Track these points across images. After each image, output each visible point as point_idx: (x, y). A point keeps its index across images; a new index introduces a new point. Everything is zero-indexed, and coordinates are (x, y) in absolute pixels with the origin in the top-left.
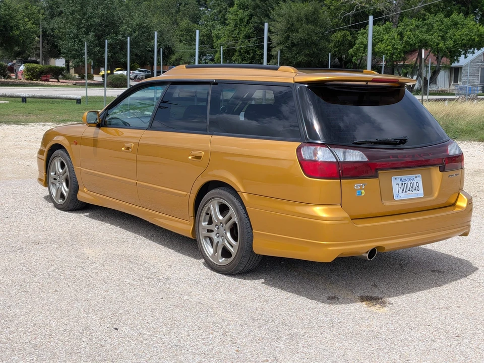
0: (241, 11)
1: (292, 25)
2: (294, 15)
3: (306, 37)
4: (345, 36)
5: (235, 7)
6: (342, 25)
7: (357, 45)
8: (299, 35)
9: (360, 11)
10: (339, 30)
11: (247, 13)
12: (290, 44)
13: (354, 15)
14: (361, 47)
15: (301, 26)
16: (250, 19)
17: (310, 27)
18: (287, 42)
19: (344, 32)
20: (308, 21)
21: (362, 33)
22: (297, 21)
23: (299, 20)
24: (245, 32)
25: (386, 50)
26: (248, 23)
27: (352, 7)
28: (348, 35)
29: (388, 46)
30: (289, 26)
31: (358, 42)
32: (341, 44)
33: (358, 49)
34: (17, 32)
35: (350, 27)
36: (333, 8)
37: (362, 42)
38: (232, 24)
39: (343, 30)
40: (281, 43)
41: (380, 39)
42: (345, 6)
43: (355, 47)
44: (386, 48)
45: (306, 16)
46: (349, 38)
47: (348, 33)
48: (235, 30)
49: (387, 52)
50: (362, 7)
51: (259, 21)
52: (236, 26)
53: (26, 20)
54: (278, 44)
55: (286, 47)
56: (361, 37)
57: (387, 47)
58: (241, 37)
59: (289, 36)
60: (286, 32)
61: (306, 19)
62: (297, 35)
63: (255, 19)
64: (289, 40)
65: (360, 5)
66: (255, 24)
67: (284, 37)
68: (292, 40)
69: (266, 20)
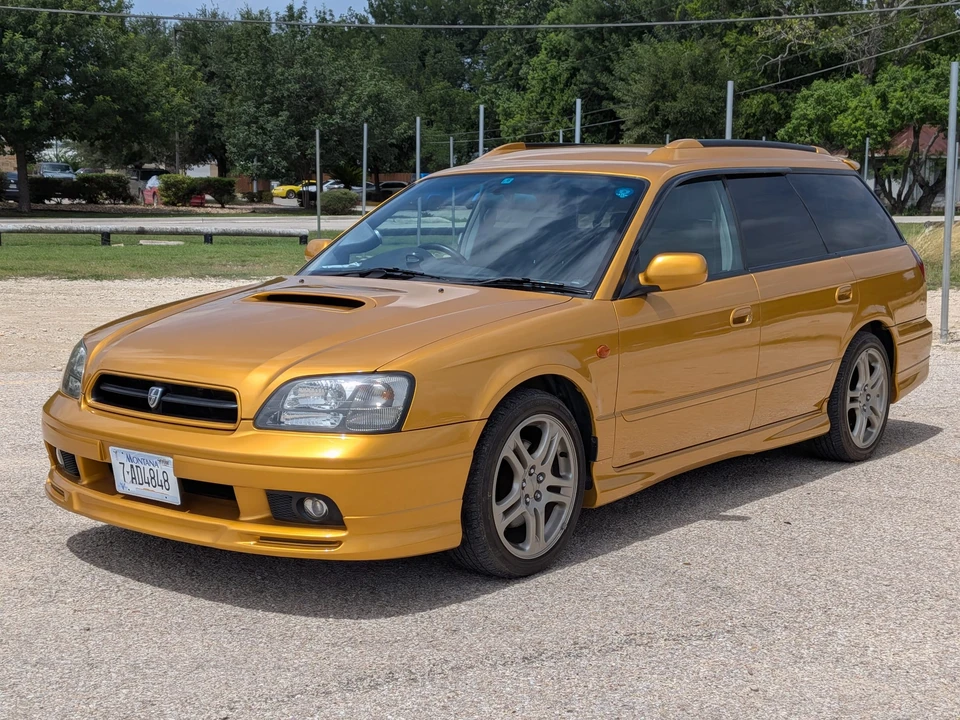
0: (554, 62)
1: (664, 86)
2: (667, 66)
3: (691, 109)
4: (767, 103)
5: (543, 55)
6: (760, 83)
7: (794, 121)
8: (678, 105)
9: (798, 54)
10: (755, 93)
11: (565, 65)
12: (660, 124)
13: (784, 63)
14: (802, 125)
15: (681, 88)
16: (573, 75)
17: (701, 88)
18: (654, 119)
19: (765, 96)
20: (695, 76)
21: (803, 97)
22: (673, 78)
23: (676, 75)
24: (562, 103)
25: (855, 129)
26: (568, 84)
27: (781, 47)
28: (773, 102)
29: (857, 121)
30: (657, 88)
31: (797, 115)
32: (758, 120)
33: (796, 129)
34: (158, 114)
35: (776, 87)
36: (741, 49)
37: (805, 114)
38: (538, 89)
39: (763, 91)
40: (642, 122)
41: (842, 109)
42: (765, 45)
43: (789, 125)
44: (853, 125)
45: (691, 67)
46: (776, 107)
47: (773, 98)
48: (542, 99)
49: (855, 132)
50: (802, 47)
51: (590, 80)
52: (544, 90)
53: (173, 89)
54: (637, 124)
55: (653, 128)
56: (802, 105)
57: (854, 122)
58: (555, 112)
59: (657, 108)
60: (653, 100)
61: (694, 73)
62: (675, 104)
63: (584, 76)
64: (657, 115)
65: (797, 41)
66: (585, 86)
67: (648, 109)
68: (665, 116)
69: (604, 78)
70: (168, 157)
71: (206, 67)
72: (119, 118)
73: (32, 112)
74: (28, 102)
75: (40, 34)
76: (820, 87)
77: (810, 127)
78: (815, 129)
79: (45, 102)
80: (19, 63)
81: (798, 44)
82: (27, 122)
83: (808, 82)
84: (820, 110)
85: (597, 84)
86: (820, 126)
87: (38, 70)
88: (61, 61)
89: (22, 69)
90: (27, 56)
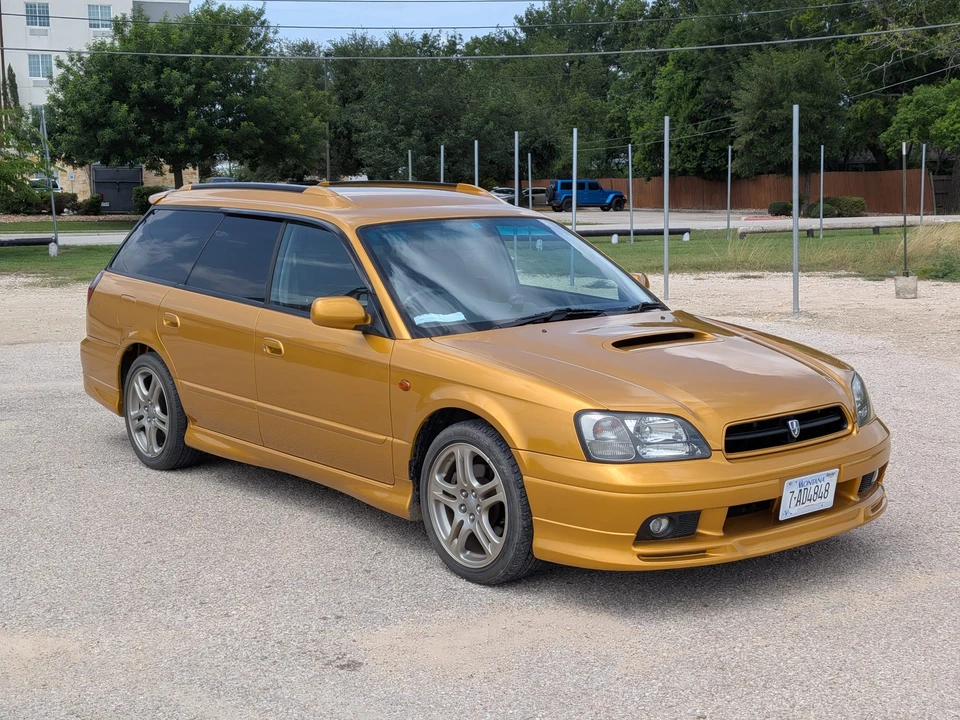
0: (681, 72)
2: (775, 76)
4: (873, 107)
5: (670, 66)
6: (868, 88)
7: (894, 124)
8: (784, 113)
9: (902, 61)
10: (863, 99)
11: (692, 75)
12: (767, 130)
13: (892, 69)
14: (903, 128)
15: (788, 96)
16: (698, 85)
17: (806, 96)
18: (761, 127)
19: (871, 101)
20: (801, 85)
21: (904, 102)
22: (781, 87)
23: (783, 83)
24: (687, 112)
25: (952, 131)
26: (693, 93)
27: (887, 53)
28: (879, 107)
29: (955, 123)
30: (764, 97)
31: (898, 119)
32: (866, 124)
33: (897, 132)
35: (884, 92)
36: (848, 57)
37: (906, 118)
38: (664, 98)
39: (871, 96)
40: (750, 129)
41: (940, 112)
42: (872, 53)
43: (891, 129)
44: (951, 128)
45: (796, 76)
46: (882, 112)
47: (880, 103)
48: (669, 107)
49: (952, 135)
50: (906, 54)
51: (714, 90)
52: (670, 99)
54: (746, 131)
55: (761, 135)
56: (903, 109)
57: (952, 125)
58: (681, 120)
59: (764, 116)
60: (760, 108)
61: (799, 81)
62: (780, 111)
63: (707, 85)
64: (764, 122)
65: (901, 49)
66: (707, 95)
67: (756, 117)
68: (772, 123)
69: (724, 87)
70: (319, 171)
71: (355, 87)
72: (261, 141)
73: (186, 137)
74: (183, 128)
75: (192, 70)
76: (921, 92)
77: (910, 130)
78: (915, 130)
79: (198, 128)
80: (176, 95)
81: (903, 51)
82: (182, 146)
83: (909, 88)
84: (919, 114)
85: (719, 93)
86: (920, 129)
87: (191, 102)
88: (210, 92)
89: (179, 100)
90: (182, 88)
